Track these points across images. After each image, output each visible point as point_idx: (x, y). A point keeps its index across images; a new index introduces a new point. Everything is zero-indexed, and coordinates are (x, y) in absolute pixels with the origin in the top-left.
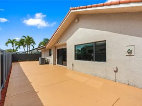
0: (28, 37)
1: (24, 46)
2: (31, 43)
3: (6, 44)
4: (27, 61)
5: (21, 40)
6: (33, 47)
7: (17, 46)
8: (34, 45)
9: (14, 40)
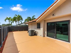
0: (19, 15)
1: (16, 22)
2: (20, 19)
3: (5, 20)
4: (18, 31)
5: (14, 17)
6: (21, 22)
7: (12, 21)
8: (22, 21)
9: (10, 18)
